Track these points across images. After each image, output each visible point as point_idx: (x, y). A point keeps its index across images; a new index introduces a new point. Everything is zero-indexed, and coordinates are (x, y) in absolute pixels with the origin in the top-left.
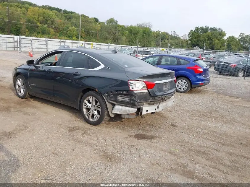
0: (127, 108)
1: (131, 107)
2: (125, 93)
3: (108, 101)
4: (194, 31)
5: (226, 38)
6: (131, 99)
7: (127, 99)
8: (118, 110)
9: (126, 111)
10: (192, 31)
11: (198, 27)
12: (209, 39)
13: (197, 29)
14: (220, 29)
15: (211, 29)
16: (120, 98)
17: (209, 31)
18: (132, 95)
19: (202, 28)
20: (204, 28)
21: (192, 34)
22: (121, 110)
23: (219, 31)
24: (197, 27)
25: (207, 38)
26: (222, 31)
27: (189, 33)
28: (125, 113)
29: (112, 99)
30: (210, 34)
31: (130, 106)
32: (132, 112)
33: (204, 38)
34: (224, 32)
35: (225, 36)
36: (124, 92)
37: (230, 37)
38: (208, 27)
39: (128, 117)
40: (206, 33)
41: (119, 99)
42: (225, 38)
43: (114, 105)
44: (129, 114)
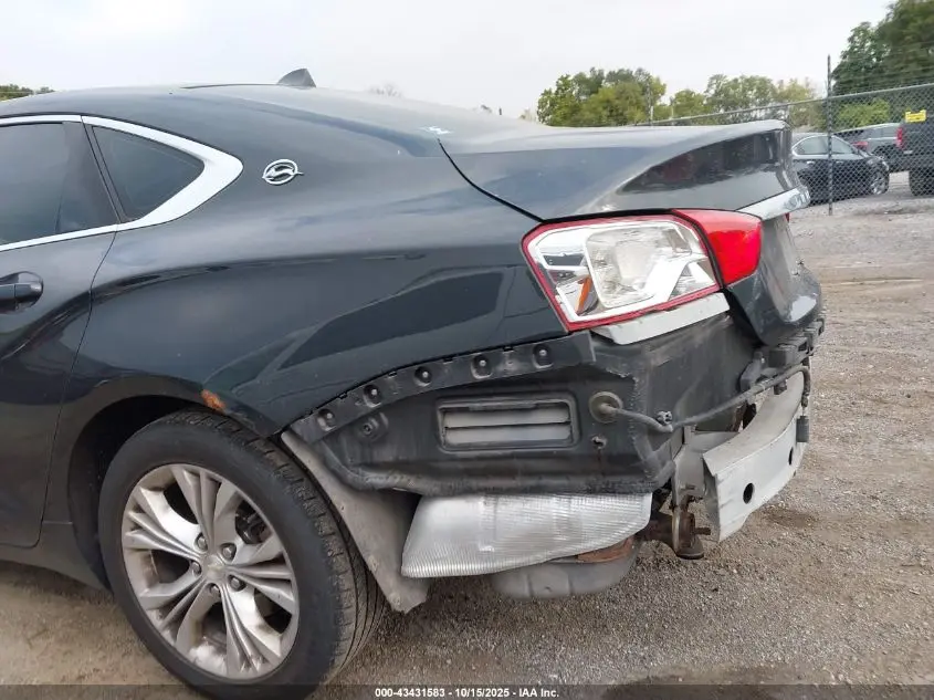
0: (551, 509)
1: (592, 491)
2: (510, 367)
3: (350, 476)
4: (557, 92)
5: (668, 103)
6: (585, 419)
7: (546, 428)
8: (462, 540)
9: (539, 537)
10: (547, 93)
11: (568, 76)
12: (611, 111)
13: (564, 83)
14: (640, 71)
15: (613, 76)
16: (465, 432)
17: (607, 85)
18: (596, 376)
19: (580, 79)
20: (588, 76)
21: (551, 105)
22: (491, 532)
23: (642, 79)
24: (562, 79)
25: (605, 108)
26: (648, 77)
27: (542, 104)
28: (531, 560)
29: (387, 454)
30: (612, 96)
31: (581, 482)
32: (599, 532)
33: (594, 110)
34: (658, 80)
35: (663, 94)
36: (500, 360)
37: (679, 95)
38: (601, 72)
39: (560, 583)
40: (596, 92)
41: (455, 438)
42: (665, 100)
43: (406, 506)
44: (574, 562)
